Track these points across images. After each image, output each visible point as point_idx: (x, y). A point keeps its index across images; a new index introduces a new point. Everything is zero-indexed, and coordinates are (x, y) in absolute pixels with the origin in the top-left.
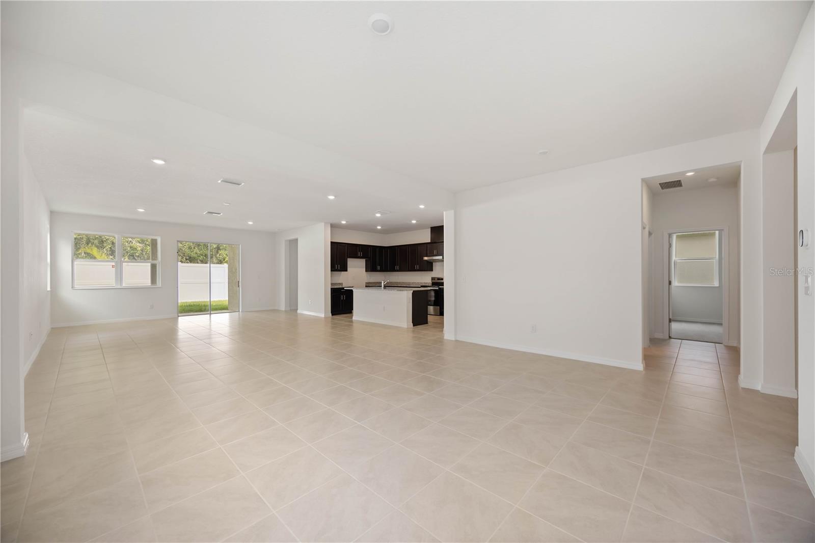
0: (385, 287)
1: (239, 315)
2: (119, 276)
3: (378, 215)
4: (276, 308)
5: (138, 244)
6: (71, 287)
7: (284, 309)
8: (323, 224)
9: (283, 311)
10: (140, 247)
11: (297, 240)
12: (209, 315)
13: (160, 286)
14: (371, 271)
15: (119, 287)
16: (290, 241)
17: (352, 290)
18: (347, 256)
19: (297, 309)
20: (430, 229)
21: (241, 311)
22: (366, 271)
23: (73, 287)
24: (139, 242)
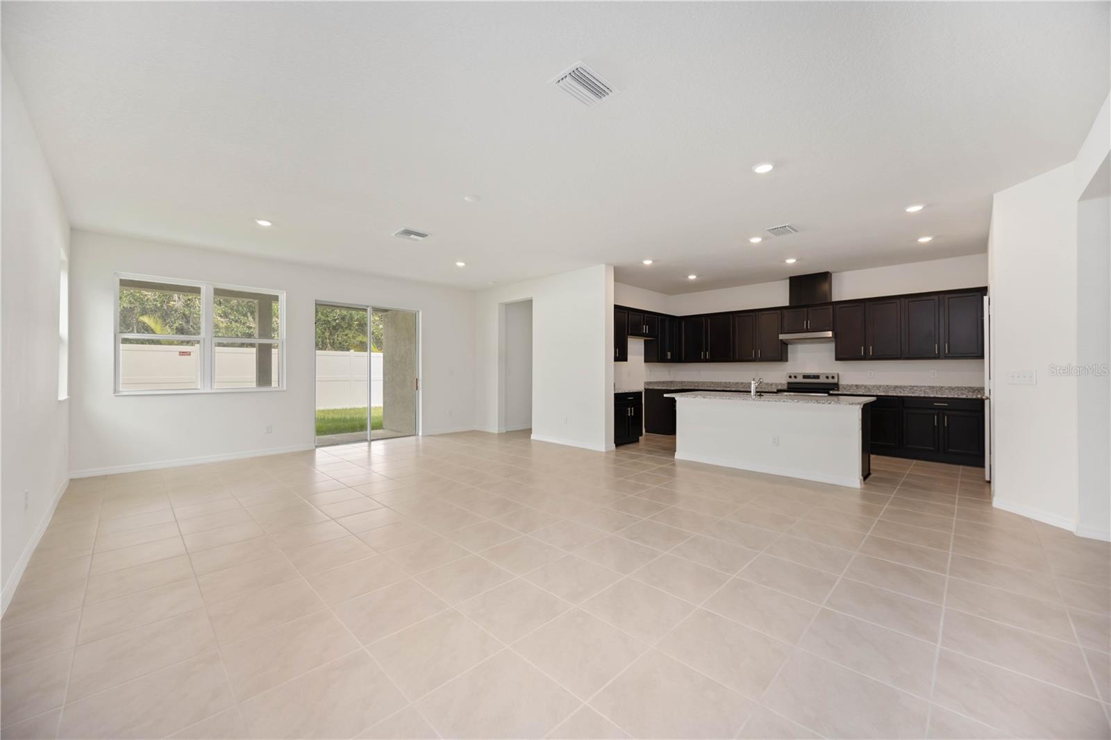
0: (760, 393)
1: (417, 440)
2: (209, 369)
3: (756, 240)
4: (476, 428)
5: (219, 318)
6: (112, 390)
7: (496, 431)
8: (604, 265)
9: (493, 434)
10: (222, 322)
11: (529, 303)
12: (366, 443)
13: (285, 389)
14: (658, 362)
15: (208, 390)
16: (509, 306)
17: (674, 398)
18: (628, 332)
19: (529, 431)
20: (788, 281)
21: (420, 434)
22: (646, 361)
23: (115, 391)
24: (221, 316)
